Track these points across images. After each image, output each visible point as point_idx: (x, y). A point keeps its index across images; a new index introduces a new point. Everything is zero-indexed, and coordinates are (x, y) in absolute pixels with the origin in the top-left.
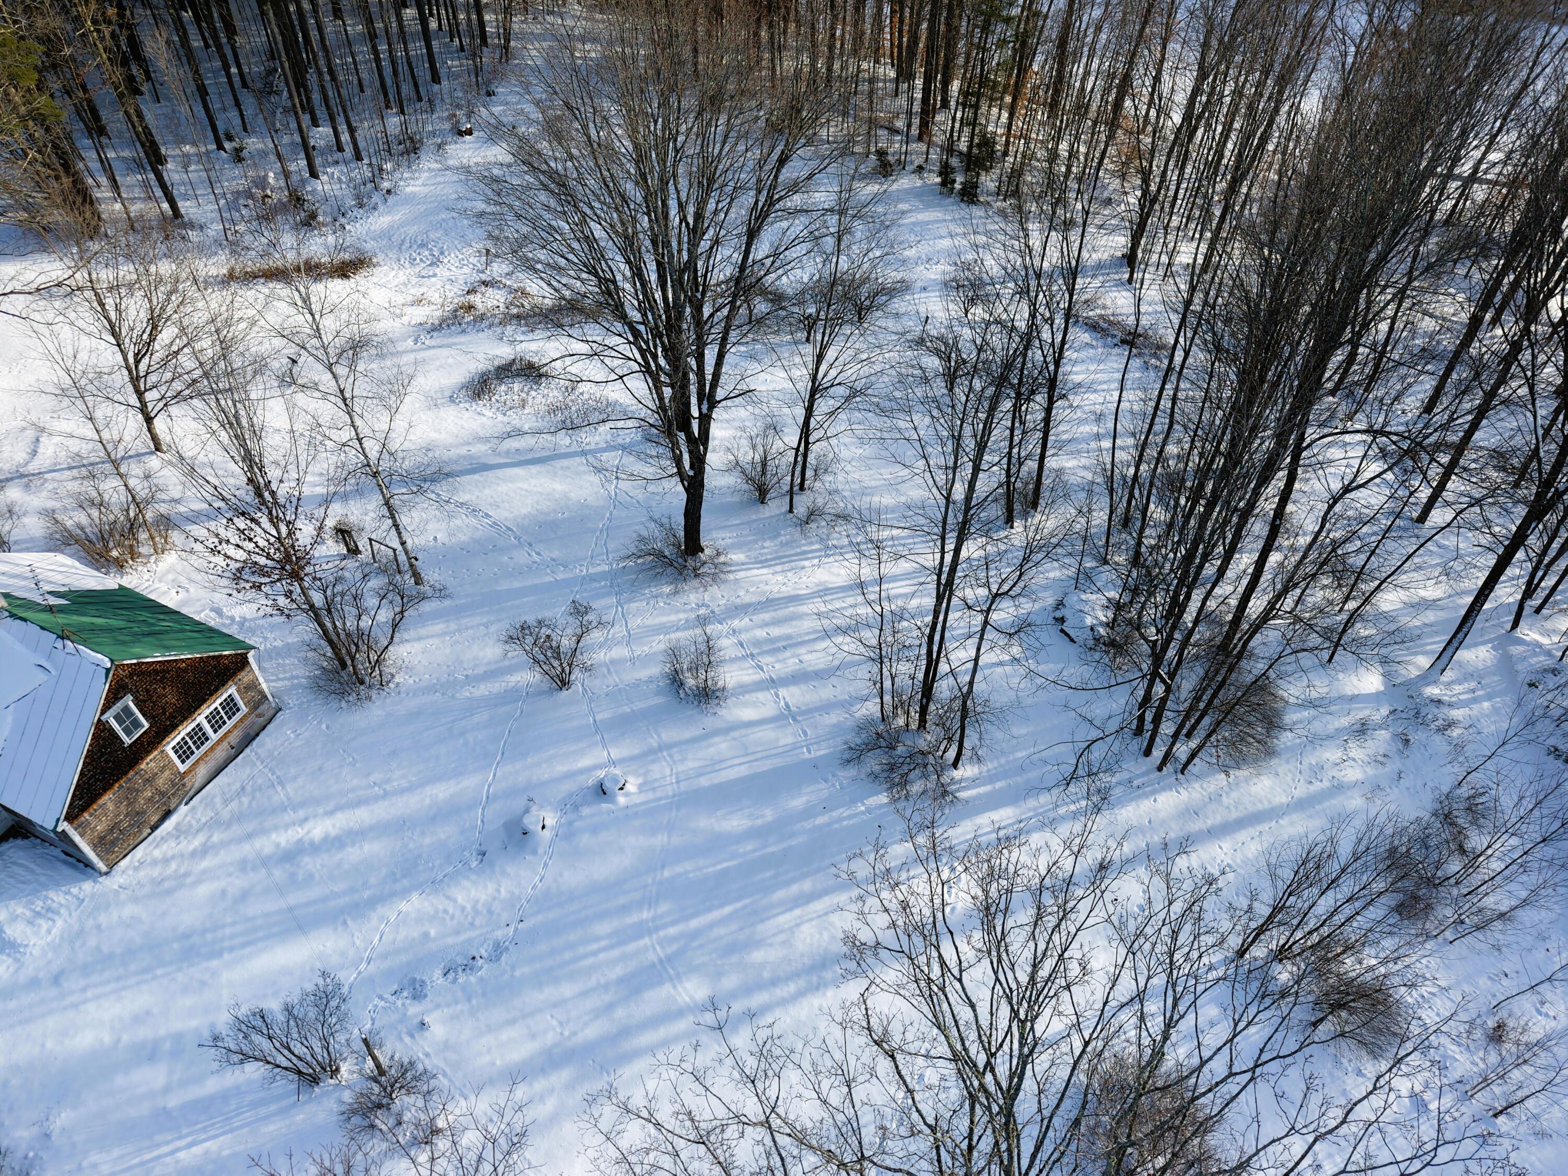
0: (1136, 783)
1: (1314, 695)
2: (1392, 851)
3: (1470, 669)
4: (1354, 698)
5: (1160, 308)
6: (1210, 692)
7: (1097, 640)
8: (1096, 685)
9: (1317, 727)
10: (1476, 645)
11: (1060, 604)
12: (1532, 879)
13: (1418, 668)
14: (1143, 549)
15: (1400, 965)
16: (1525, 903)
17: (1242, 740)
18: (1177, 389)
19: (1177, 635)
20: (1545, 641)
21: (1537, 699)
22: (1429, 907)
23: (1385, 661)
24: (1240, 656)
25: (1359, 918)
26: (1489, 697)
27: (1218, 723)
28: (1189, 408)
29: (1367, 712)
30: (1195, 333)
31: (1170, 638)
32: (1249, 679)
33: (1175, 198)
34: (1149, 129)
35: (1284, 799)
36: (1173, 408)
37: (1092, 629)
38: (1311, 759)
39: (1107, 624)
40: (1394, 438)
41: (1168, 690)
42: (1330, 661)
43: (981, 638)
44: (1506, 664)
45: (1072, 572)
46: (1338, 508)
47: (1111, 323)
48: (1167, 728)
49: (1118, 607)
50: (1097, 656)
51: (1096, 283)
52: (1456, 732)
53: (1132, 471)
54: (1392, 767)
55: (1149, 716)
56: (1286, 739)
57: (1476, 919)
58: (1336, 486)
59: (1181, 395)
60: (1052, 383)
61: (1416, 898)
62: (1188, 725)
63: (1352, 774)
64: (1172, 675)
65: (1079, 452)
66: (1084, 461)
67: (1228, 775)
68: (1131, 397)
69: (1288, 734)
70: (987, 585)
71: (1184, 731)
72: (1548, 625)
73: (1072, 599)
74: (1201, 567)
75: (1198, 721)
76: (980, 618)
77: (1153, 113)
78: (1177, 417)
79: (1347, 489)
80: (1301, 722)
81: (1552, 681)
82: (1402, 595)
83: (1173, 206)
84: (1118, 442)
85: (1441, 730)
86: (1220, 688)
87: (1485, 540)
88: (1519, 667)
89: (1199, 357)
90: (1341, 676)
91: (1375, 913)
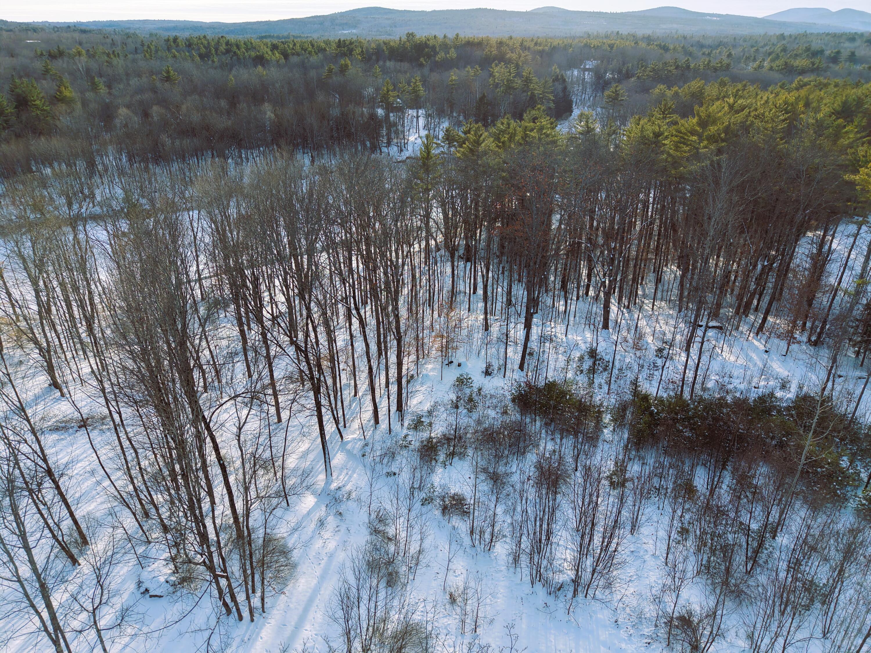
0: (246, 639)
1: (292, 525)
2: (369, 563)
3: (340, 466)
4: (309, 513)
5: (89, 400)
6: (248, 563)
7: (174, 585)
8: (189, 609)
9: (305, 537)
10: (335, 455)
11: (140, 583)
12: (417, 529)
13: (322, 480)
14: (165, 521)
15: (406, 608)
16: (422, 539)
17: (279, 571)
18: (126, 433)
19: (213, 549)
20: (355, 436)
21: (369, 459)
22: (397, 573)
23: (308, 488)
24: (249, 535)
25: (378, 604)
26: (354, 472)
27: (262, 573)
28: (140, 438)
29: (318, 514)
30: (117, 402)
31: (210, 554)
32: (261, 541)
33: (61, 345)
34: (21, 318)
35: (315, 581)
36: (131, 443)
37: (167, 582)
38: (312, 553)
39: (174, 573)
40: (244, 395)
41: (227, 578)
42: (288, 505)
43: (102, 642)
44: (349, 453)
45: (134, 561)
46: (242, 439)
47: (66, 422)
48: (241, 597)
49: (173, 559)
50: (179, 594)
51: (40, 407)
52: (353, 495)
53: (131, 487)
54: (343, 529)
55: (228, 600)
56: (296, 555)
57: (413, 562)
58: (235, 430)
59: (131, 435)
60: (49, 472)
61: (390, 574)
62: (250, 587)
63: (332, 545)
64: (225, 570)
65: (93, 498)
66: (99, 500)
67: (283, 593)
68: (104, 451)
69: (295, 551)
70: (83, 608)
71: (250, 591)
72: (352, 429)
73: (145, 575)
74: (200, 508)
75: (253, 581)
76: (93, 633)
77: (18, 310)
78: (136, 446)
79: (240, 429)
80: (296, 541)
81: (368, 449)
82: (294, 456)
83: (62, 348)
84: (112, 478)
85: (348, 499)
86: (251, 557)
87: (308, 412)
88: (355, 452)
89: (127, 412)
90: (297, 508)
91: (382, 595)
